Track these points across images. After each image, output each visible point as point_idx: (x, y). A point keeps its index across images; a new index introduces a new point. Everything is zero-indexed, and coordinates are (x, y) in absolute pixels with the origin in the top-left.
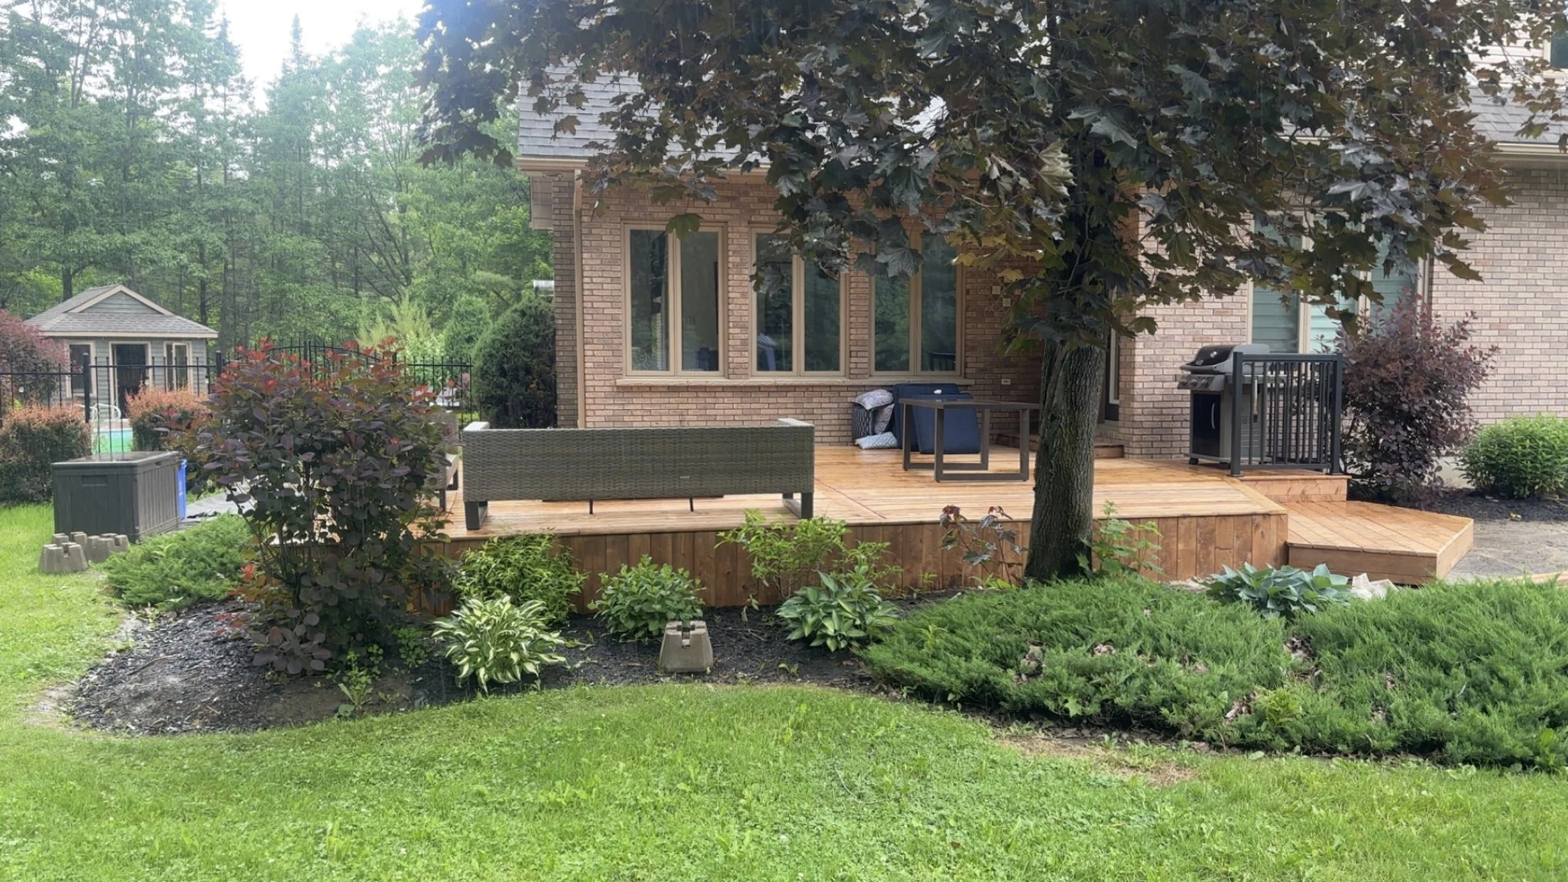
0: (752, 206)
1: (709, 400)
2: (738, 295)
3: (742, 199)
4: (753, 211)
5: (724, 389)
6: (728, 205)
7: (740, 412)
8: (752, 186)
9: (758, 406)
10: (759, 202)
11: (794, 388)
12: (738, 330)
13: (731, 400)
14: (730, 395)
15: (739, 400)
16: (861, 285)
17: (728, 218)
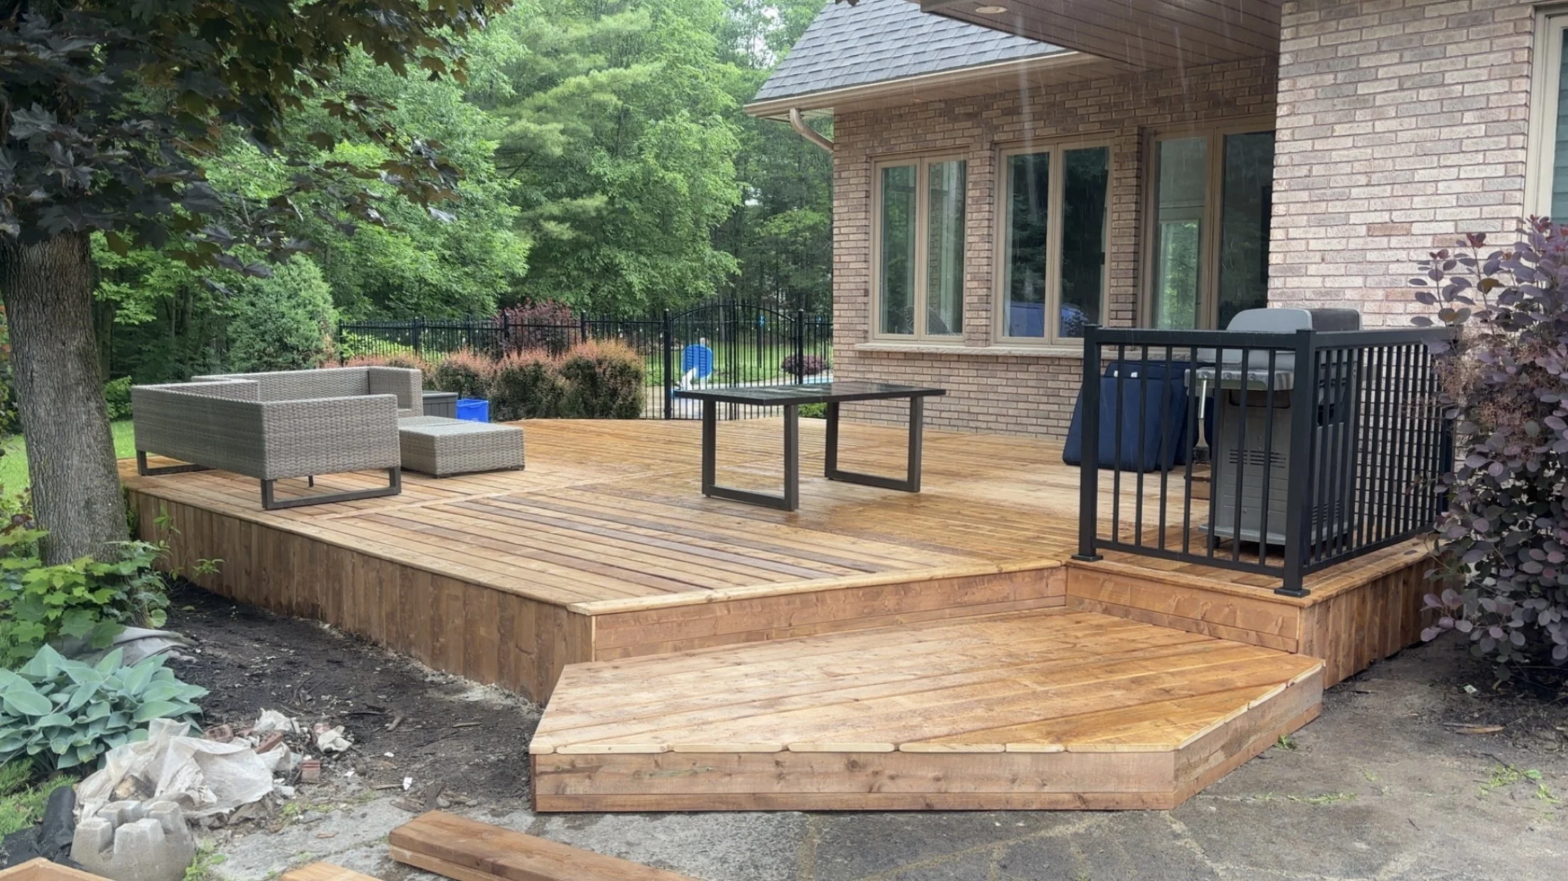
0: (995, 122)
1: (945, 372)
2: (976, 239)
3: (984, 115)
4: (997, 127)
5: (960, 357)
6: (969, 124)
7: (974, 388)
8: (994, 96)
9: (994, 381)
10: (1003, 114)
11: (1037, 360)
12: (975, 284)
13: (967, 373)
14: (965, 365)
15: (974, 373)
16: (1124, 216)
17: (969, 140)
